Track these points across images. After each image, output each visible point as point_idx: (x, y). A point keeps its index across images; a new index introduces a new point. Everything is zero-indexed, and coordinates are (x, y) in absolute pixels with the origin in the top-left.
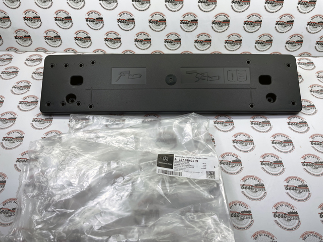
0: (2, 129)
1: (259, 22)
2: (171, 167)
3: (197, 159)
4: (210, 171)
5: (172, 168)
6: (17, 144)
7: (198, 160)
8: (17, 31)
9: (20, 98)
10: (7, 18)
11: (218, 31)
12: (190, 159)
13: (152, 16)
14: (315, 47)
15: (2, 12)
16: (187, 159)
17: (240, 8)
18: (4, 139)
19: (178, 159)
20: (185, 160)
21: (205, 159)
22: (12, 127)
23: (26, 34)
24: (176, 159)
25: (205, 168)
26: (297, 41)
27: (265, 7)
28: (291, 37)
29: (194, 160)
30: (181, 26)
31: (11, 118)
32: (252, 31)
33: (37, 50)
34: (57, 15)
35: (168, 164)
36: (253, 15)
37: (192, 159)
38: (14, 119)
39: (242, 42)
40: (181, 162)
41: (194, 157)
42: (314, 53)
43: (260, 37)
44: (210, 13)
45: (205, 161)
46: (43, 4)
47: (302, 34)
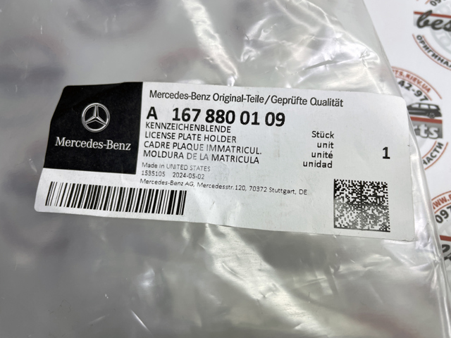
2: (126, 164)
3: (277, 108)
4: (358, 178)
5: (131, 169)
7: (286, 109)
12: (238, 108)
16: (218, 106)
19: (166, 110)
20: (210, 114)
21: (328, 103)
24: (153, 113)
25: (323, 160)
29: (262, 110)
35: (111, 145)
37: (251, 107)
40: (181, 128)
41: (264, 92)
45: (325, 118)
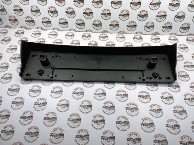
0: (1, 72)
1: (146, 15)
6: (9, 80)
8: (10, 17)
9: (11, 55)
10: (4, 10)
11: (123, 20)
13: (85, 10)
14: (180, 30)
15: (2, 6)
17: (135, 7)
18: (2, 78)
22: (6, 71)
23: (15, 19)
26: (169, 26)
27: (150, 6)
28: (165, 24)
30: (102, 16)
31: (6, 66)
32: (142, 20)
33: (37, 28)
34: (32, 8)
36: (142, 11)
38: (7, 67)
39: (137, 26)
42: (179, 33)
43: (147, 24)
44: (118, 9)
46: (24, 2)
47: (171, 23)
